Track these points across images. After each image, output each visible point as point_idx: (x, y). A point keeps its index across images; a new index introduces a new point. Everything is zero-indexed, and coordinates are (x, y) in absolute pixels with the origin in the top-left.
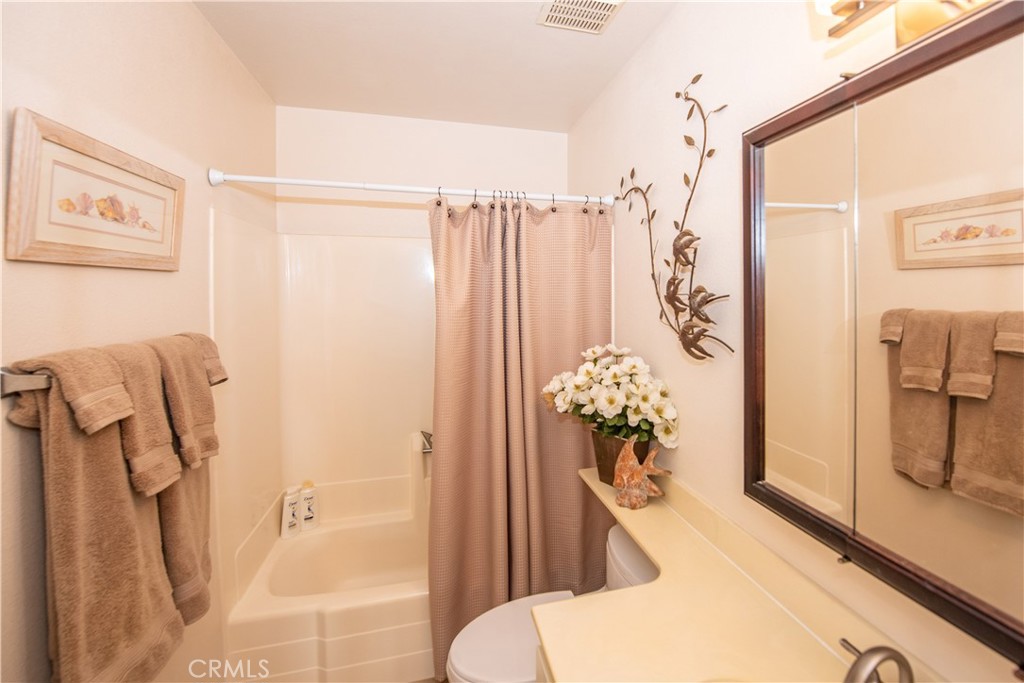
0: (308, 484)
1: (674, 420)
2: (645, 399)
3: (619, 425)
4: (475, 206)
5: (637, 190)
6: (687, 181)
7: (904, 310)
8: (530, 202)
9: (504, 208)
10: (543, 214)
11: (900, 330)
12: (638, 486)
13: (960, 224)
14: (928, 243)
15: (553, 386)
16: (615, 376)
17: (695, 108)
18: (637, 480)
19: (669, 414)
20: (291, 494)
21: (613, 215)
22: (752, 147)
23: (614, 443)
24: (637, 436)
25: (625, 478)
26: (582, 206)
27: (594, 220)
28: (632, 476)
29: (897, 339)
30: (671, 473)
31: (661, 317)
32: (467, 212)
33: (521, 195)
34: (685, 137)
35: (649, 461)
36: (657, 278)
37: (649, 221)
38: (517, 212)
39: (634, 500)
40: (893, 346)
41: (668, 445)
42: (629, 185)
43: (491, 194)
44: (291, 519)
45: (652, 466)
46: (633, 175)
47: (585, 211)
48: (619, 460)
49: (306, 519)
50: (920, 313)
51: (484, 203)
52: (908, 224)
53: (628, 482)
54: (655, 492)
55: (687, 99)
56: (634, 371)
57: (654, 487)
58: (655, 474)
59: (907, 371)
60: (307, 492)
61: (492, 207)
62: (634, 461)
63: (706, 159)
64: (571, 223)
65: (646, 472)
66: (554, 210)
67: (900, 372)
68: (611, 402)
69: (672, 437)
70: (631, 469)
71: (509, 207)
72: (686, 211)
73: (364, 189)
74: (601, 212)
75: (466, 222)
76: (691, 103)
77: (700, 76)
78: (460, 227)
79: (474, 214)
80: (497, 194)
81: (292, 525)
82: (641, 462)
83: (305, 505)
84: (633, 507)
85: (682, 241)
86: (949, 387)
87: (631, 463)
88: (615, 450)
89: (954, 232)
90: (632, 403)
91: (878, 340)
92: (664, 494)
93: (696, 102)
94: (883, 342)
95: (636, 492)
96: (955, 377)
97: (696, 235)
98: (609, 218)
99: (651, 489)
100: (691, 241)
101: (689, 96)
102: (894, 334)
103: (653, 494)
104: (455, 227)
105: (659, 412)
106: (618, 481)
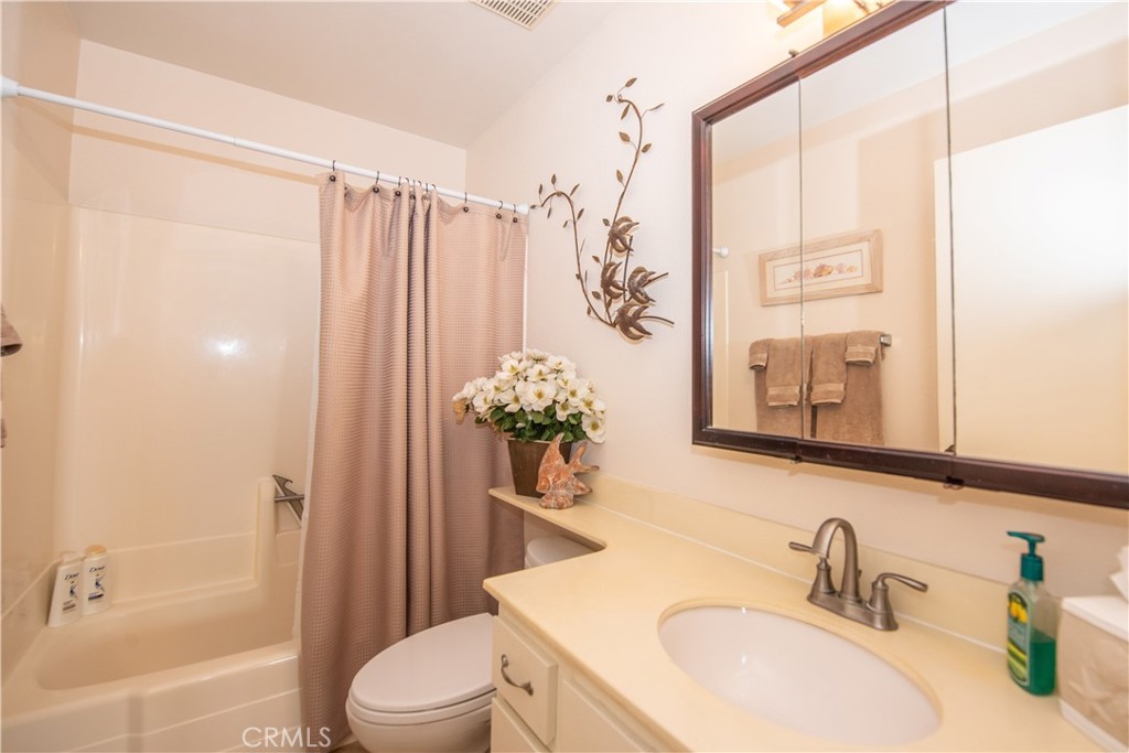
0: (99, 549)
1: (602, 412)
2: (573, 394)
3: (544, 424)
4: (376, 190)
5: (559, 194)
6: (620, 177)
7: (767, 340)
8: (442, 197)
9: (413, 197)
10: (453, 212)
11: (765, 356)
12: (565, 485)
13: (818, 263)
14: (785, 282)
15: (468, 390)
16: (540, 373)
17: (629, 107)
18: (563, 479)
19: (597, 406)
20: (69, 563)
21: (527, 224)
22: (703, 123)
23: (534, 449)
24: (562, 435)
25: (550, 479)
26: (496, 211)
27: (508, 226)
28: (558, 476)
29: (764, 364)
30: (597, 468)
31: (589, 313)
32: (366, 196)
33: (430, 188)
34: (621, 133)
35: (576, 460)
36: (584, 278)
37: (575, 223)
38: (427, 202)
39: (561, 500)
40: (759, 371)
41: (597, 440)
42: (549, 189)
43: (397, 180)
44: (68, 598)
45: (579, 463)
46: (554, 180)
47: (499, 217)
48: (543, 461)
49: (90, 599)
50: (781, 341)
51: (390, 188)
52: (769, 266)
53: (554, 482)
54: (582, 489)
55: (621, 101)
56: (560, 367)
57: (581, 485)
58: (582, 471)
59: (772, 391)
60: (94, 560)
61: (398, 194)
62: (560, 461)
63: (641, 154)
64: (483, 227)
65: (573, 470)
66: (466, 210)
67: (766, 393)
68: (540, 395)
69: (599, 432)
70: (557, 468)
71: (419, 198)
72: (620, 204)
73: (234, 144)
74: (515, 221)
75: (364, 207)
76: (626, 104)
77: (635, 79)
78: (356, 212)
79: (374, 199)
80: (403, 181)
81: (69, 607)
82: (567, 462)
83: (92, 579)
84: (560, 507)
85: (620, 227)
86: (812, 397)
87: (557, 462)
88: (535, 456)
89: (813, 271)
90: (561, 398)
91: (748, 367)
92: (591, 491)
93: (630, 103)
94: (752, 368)
95: (563, 492)
96: (818, 389)
97: (634, 221)
98: (523, 227)
99: (578, 487)
100: (630, 226)
101: (623, 98)
102: (761, 360)
103: (579, 492)
104: (351, 211)
105: (589, 404)
106: (543, 484)
